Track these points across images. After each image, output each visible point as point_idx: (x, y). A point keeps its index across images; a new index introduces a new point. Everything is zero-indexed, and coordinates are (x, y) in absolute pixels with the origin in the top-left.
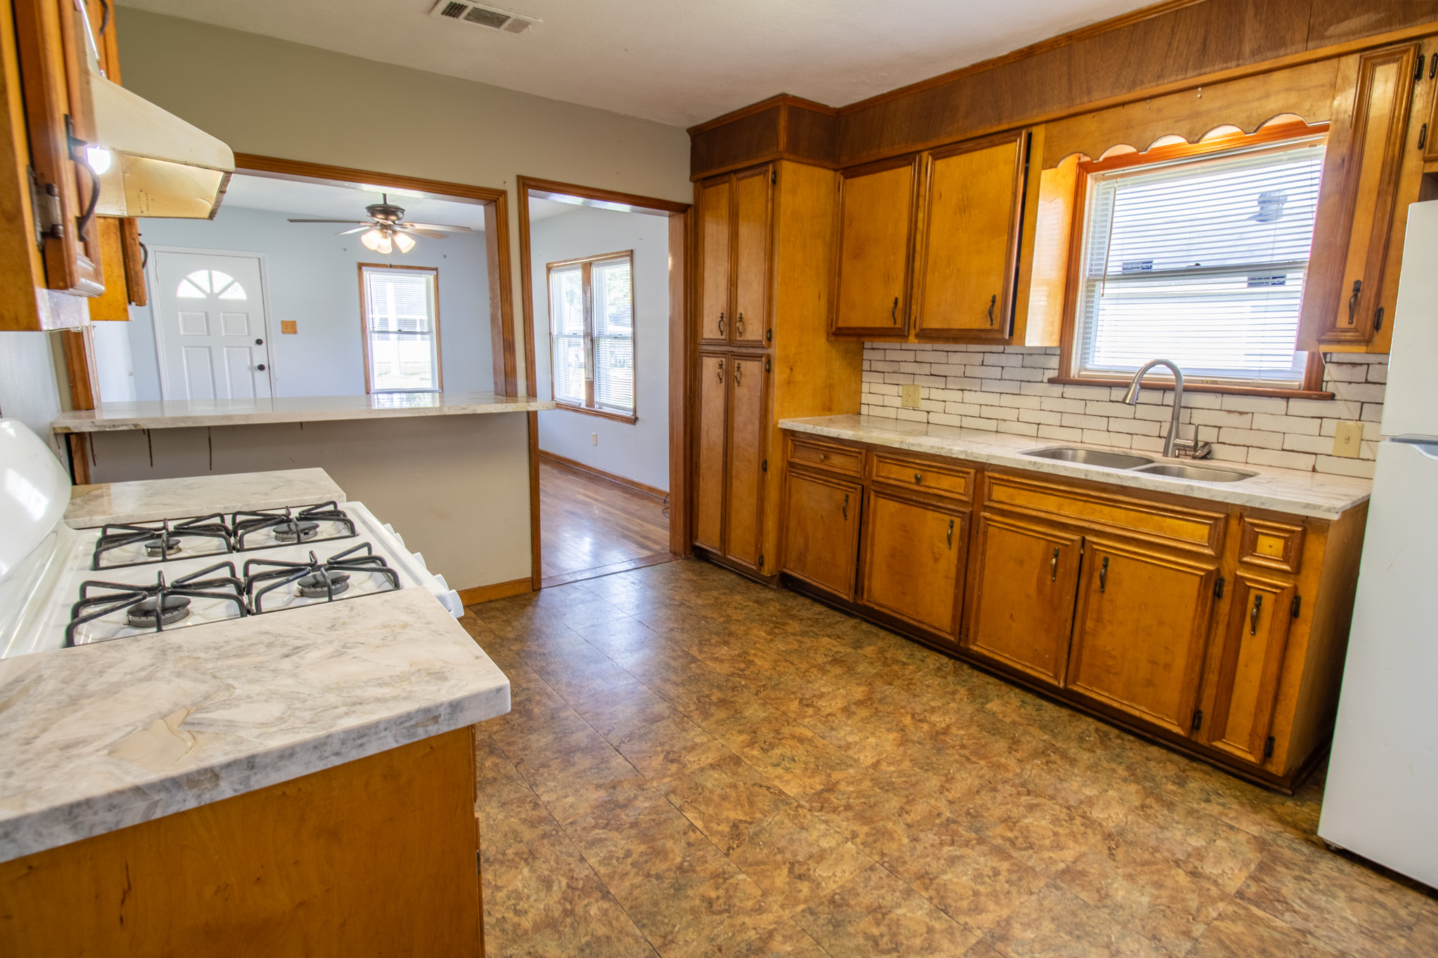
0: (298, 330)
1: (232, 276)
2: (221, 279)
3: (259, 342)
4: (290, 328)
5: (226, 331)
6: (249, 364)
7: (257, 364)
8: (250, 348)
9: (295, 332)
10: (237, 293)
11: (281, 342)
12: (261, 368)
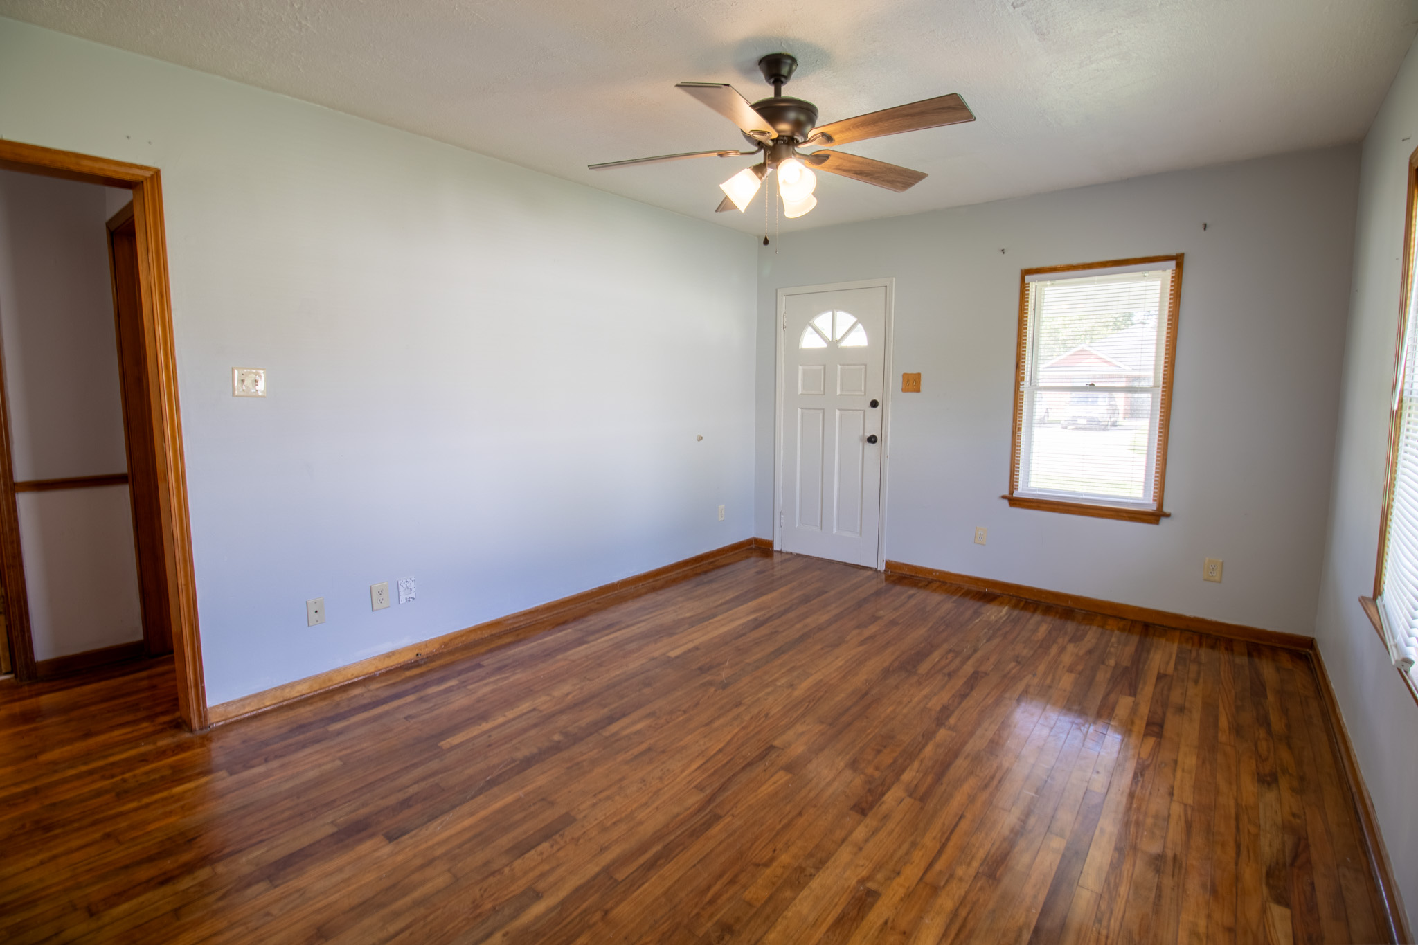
0: (922, 388)
1: (856, 317)
2: (845, 319)
3: (874, 404)
4: (912, 383)
5: (842, 390)
6: (861, 433)
7: (868, 435)
8: (864, 411)
9: (918, 391)
10: (859, 339)
11: (897, 403)
12: (872, 440)
